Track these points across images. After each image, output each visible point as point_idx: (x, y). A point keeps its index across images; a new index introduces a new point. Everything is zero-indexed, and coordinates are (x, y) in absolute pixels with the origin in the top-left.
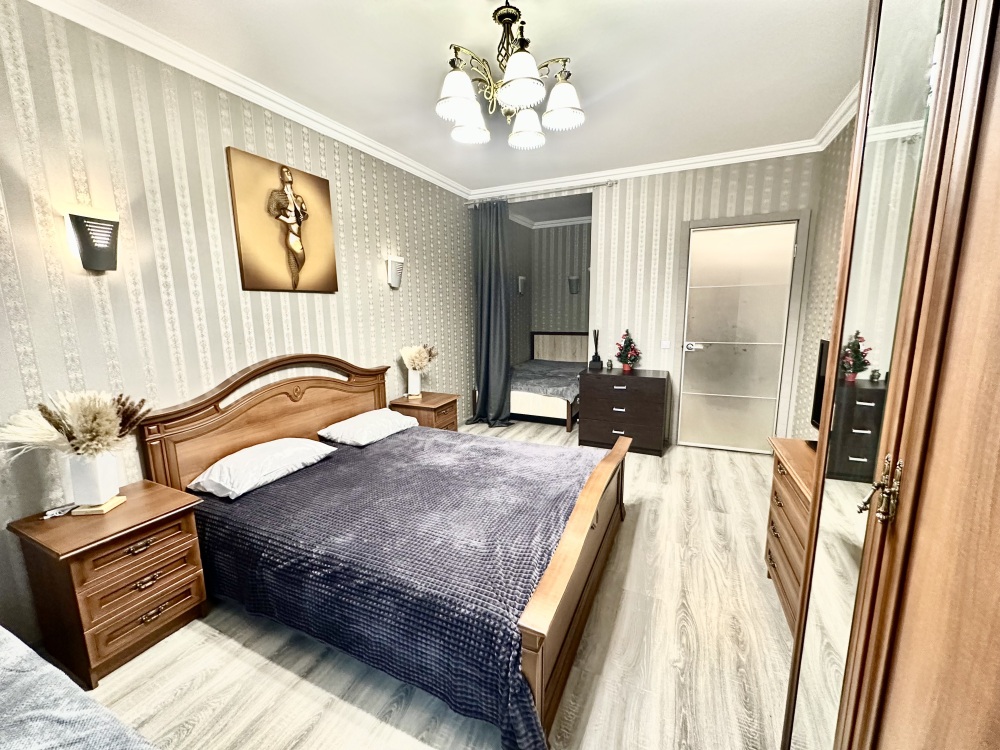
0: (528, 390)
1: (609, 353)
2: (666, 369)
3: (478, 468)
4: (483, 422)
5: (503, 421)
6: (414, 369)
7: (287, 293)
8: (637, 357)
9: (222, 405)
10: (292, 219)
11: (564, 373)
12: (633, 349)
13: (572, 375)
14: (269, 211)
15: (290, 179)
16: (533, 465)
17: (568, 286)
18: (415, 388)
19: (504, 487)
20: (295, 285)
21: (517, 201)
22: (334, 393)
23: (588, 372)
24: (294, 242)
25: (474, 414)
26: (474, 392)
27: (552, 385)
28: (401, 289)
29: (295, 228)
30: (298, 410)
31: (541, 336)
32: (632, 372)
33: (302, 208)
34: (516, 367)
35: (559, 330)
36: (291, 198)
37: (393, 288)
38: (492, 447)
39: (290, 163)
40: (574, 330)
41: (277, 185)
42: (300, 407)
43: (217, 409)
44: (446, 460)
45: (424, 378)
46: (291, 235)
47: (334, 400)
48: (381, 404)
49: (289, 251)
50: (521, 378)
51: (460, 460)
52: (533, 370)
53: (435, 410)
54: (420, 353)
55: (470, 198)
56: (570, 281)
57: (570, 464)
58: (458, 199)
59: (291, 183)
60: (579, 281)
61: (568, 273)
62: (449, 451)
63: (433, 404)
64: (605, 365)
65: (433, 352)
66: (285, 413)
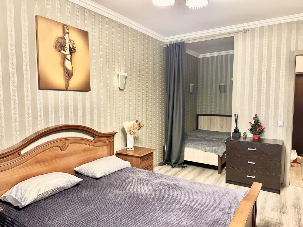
0: (195, 148)
1: (244, 128)
2: (281, 139)
3: (163, 197)
4: (169, 165)
5: (180, 164)
6: (130, 134)
7: (63, 92)
8: (262, 131)
9: (23, 152)
10: (68, 52)
11: (216, 138)
12: (260, 126)
13: (221, 139)
14: (55, 48)
15: (68, 32)
16: (198, 198)
17: (218, 89)
18: (130, 144)
19: (179, 212)
20: (67, 87)
21: (190, 42)
22: (85, 146)
23: (231, 139)
24: (68, 64)
25: (164, 160)
26: (164, 147)
27: (209, 146)
28: (125, 90)
29: (69, 57)
30: (64, 156)
31: (202, 116)
32: (259, 140)
33: (73, 46)
34: (188, 133)
35: (213, 113)
36: (67, 41)
37: (121, 89)
38: (173, 183)
39: (68, 23)
40: (222, 114)
41: (61, 34)
42: (65, 154)
43: (19, 154)
44: (145, 190)
45: (136, 139)
46: (66, 60)
47: (85, 150)
48: (111, 153)
49: (65, 69)
50: (190, 140)
51: (153, 191)
52: (198, 136)
53: (141, 158)
54: (134, 125)
55: (165, 41)
56: (220, 86)
57: (221, 199)
58: (158, 42)
59: (68, 33)
60: (225, 86)
61: (219, 82)
62: (147, 184)
63: (140, 154)
64: (242, 135)
65: (141, 125)
66: (57, 157)
